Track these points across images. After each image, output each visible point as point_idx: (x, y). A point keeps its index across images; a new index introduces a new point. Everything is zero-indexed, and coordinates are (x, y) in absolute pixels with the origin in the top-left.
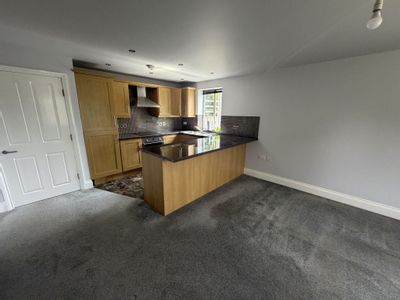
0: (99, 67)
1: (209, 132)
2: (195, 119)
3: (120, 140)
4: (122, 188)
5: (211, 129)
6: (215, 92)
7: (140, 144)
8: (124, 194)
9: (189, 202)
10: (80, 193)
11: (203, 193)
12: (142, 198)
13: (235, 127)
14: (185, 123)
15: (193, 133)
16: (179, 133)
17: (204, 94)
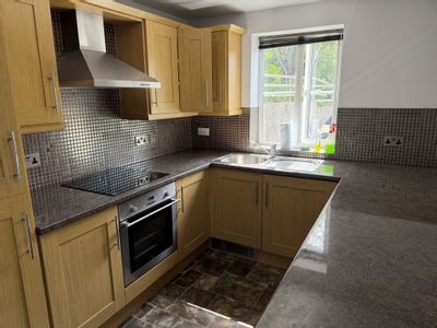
3: (39, 232)
6: (301, 40)
13: (391, 141)
14: (205, 132)
16: (212, 166)
17: (261, 47)
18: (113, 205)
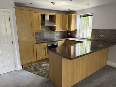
0: (26, 5)
1: (84, 39)
2: (75, 32)
3: (36, 43)
4: (37, 70)
5: (85, 37)
6: (88, 16)
7: (46, 46)
8: (38, 74)
9: (76, 83)
10: (15, 72)
11: (84, 77)
12: (48, 77)
13: (101, 36)
14: (69, 34)
15: (74, 39)
16: (66, 40)
17: (80, 17)
18: (46, 42)
